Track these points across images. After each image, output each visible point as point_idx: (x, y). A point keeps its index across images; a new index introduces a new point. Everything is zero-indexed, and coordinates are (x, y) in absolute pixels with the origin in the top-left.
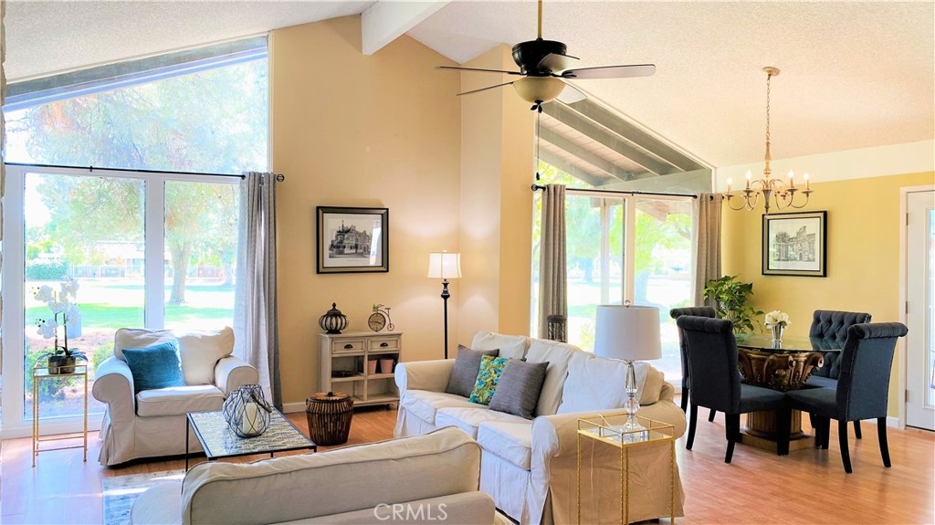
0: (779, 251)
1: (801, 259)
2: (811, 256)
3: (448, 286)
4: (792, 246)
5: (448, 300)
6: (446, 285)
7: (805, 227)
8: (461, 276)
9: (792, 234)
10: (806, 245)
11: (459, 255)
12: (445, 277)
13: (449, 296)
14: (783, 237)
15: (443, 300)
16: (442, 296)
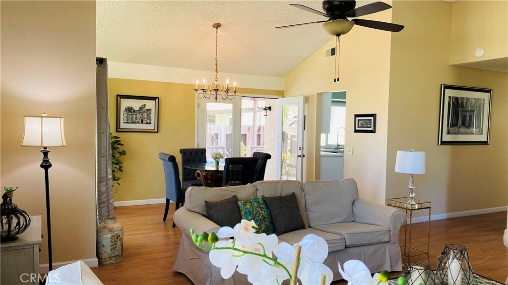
0: (128, 117)
1: (142, 123)
2: (148, 121)
3: (49, 154)
4: (136, 115)
5: (49, 170)
6: (46, 154)
7: (145, 105)
8: (65, 144)
9: (137, 108)
10: (145, 115)
11: (62, 119)
12: (45, 145)
13: (50, 166)
14: (129, 110)
15: (43, 170)
16: (42, 166)
